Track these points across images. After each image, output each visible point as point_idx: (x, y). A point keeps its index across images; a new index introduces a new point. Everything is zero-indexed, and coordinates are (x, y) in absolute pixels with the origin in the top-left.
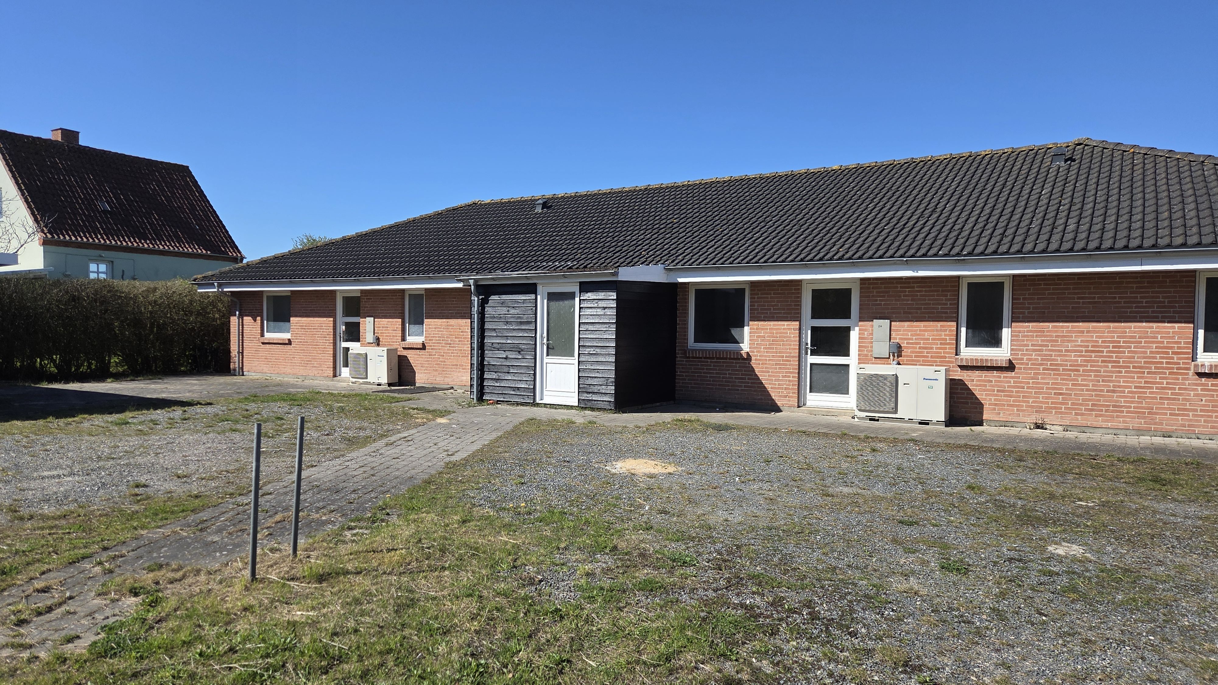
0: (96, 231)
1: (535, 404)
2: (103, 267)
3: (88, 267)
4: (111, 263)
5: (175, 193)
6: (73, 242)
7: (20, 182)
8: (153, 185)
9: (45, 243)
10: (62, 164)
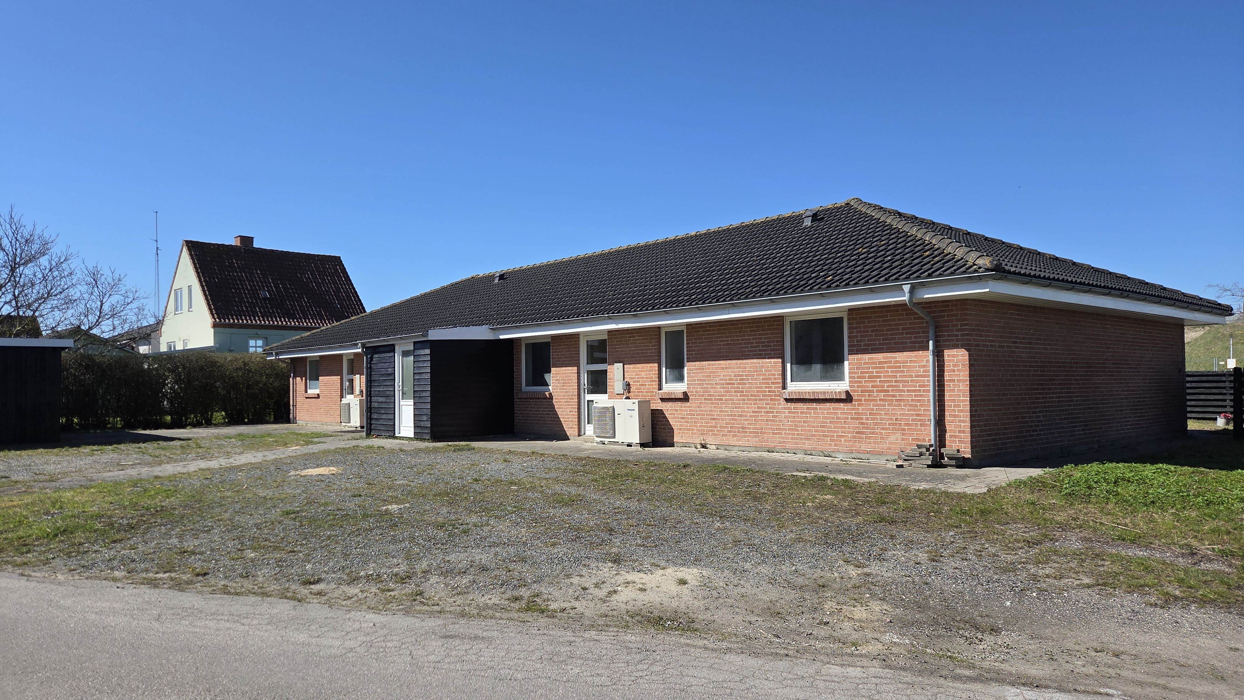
0: (255, 314)
1: (394, 437)
2: (260, 343)
3: (248, 343)
4: (266, 339)
5: (325, 280)
6: (236, 324)
7: (203, 280)
8: (308, 275)
9: (215, 326)
10: (238, 264)
